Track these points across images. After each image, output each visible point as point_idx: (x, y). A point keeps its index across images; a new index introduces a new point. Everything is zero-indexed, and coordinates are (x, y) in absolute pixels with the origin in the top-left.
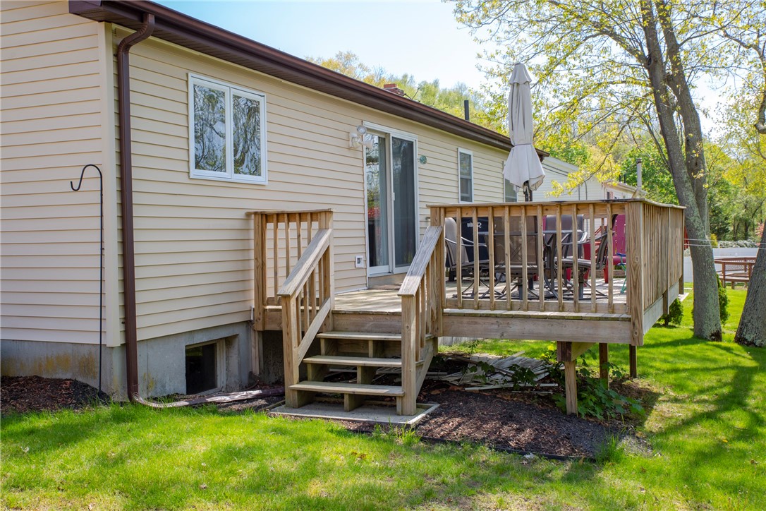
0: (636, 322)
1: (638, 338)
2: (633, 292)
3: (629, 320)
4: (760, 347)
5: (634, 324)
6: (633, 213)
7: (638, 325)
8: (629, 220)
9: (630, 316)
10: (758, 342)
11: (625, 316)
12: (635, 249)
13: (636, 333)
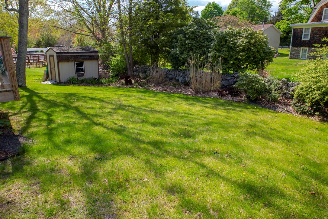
0: (16, 91)
1: (18, 97)
2: (12, 78)
3: (12, 91)
4: (24, 87)
5: (15, 92)
6: (6, 43)
7: (17, 92)
8: (5, 47)
9: (12, 89)
10: (23, 86)
11: (10, 89)
12: (10, 59)
13: (17, 96)
